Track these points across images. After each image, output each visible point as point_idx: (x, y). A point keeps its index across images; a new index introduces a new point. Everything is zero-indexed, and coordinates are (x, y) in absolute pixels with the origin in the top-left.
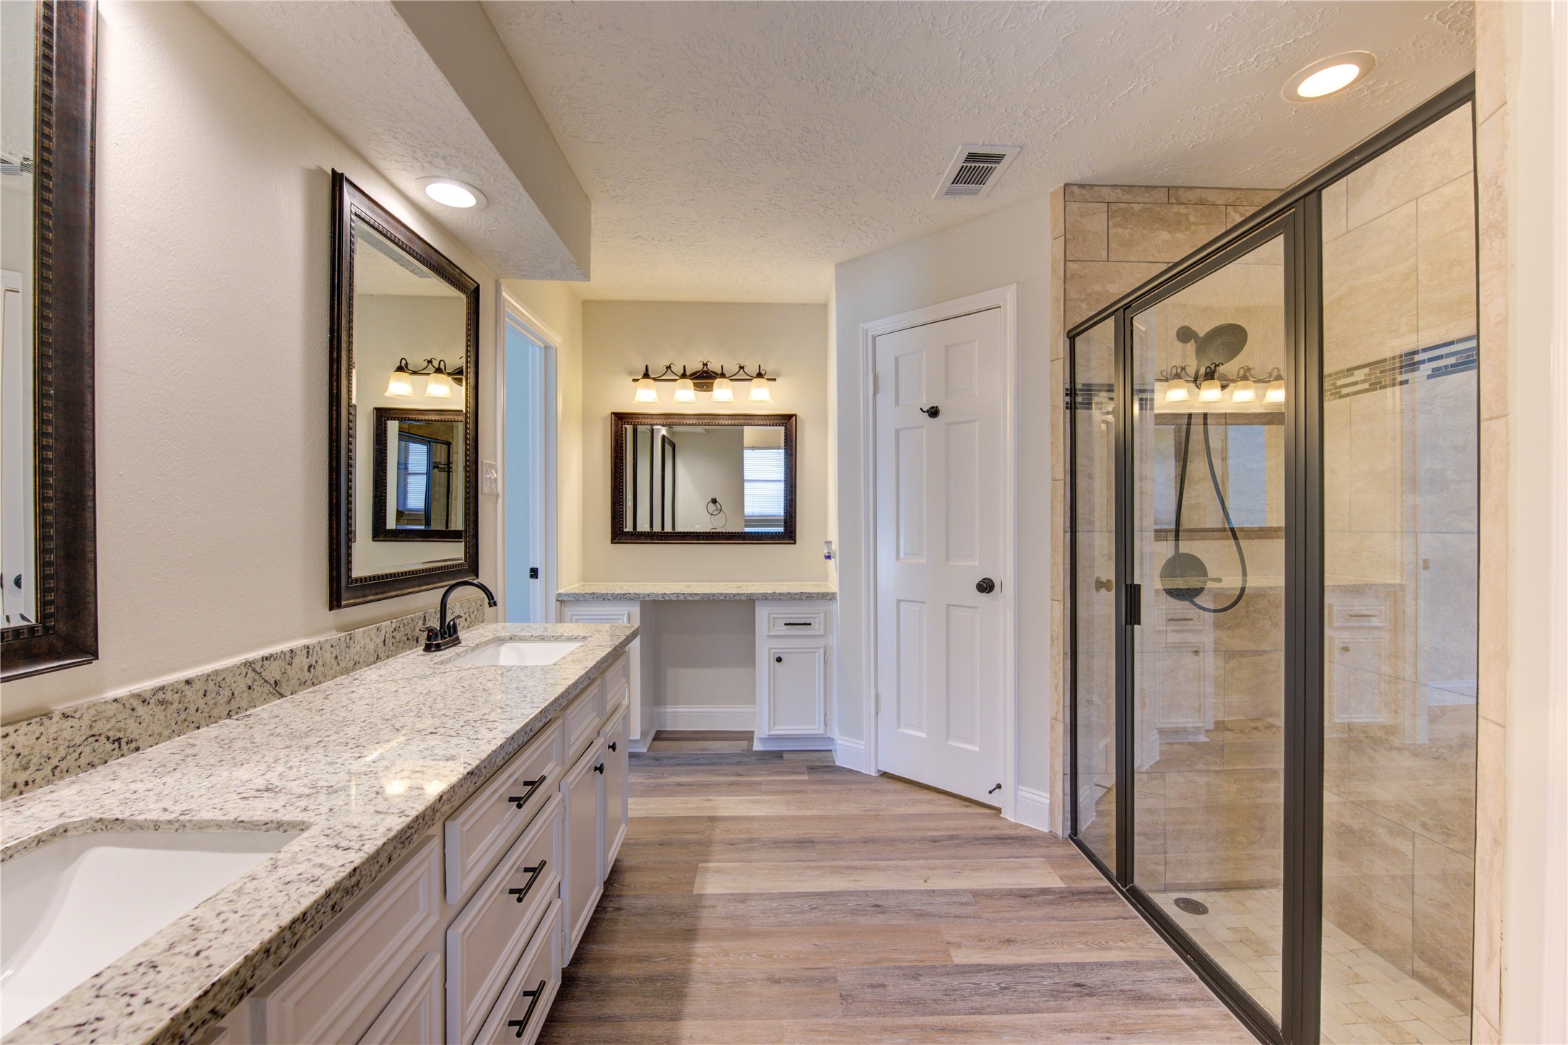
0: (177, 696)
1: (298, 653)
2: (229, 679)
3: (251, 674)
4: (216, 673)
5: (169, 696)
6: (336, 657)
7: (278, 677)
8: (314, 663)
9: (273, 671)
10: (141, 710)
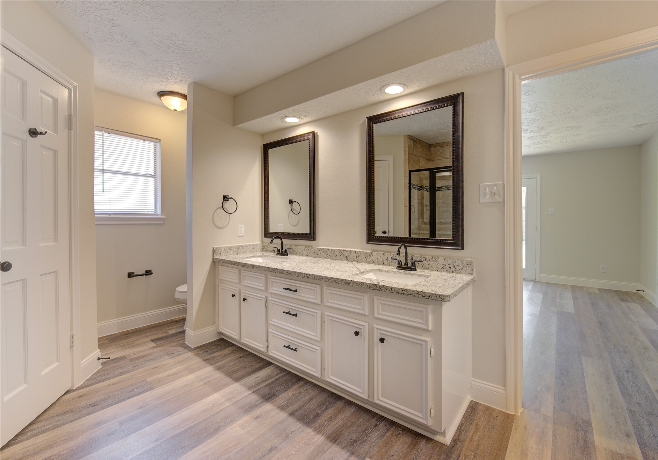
0: (326, 251)
1: (353, 252)
2: (336, 251)
3: (340, 252)
4: (333, 249)
5: (325, 251)
6: (366, 257)
7: (347, 256)
8: (358, 256)
9: (346, 254)
10: (321, 251)
